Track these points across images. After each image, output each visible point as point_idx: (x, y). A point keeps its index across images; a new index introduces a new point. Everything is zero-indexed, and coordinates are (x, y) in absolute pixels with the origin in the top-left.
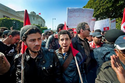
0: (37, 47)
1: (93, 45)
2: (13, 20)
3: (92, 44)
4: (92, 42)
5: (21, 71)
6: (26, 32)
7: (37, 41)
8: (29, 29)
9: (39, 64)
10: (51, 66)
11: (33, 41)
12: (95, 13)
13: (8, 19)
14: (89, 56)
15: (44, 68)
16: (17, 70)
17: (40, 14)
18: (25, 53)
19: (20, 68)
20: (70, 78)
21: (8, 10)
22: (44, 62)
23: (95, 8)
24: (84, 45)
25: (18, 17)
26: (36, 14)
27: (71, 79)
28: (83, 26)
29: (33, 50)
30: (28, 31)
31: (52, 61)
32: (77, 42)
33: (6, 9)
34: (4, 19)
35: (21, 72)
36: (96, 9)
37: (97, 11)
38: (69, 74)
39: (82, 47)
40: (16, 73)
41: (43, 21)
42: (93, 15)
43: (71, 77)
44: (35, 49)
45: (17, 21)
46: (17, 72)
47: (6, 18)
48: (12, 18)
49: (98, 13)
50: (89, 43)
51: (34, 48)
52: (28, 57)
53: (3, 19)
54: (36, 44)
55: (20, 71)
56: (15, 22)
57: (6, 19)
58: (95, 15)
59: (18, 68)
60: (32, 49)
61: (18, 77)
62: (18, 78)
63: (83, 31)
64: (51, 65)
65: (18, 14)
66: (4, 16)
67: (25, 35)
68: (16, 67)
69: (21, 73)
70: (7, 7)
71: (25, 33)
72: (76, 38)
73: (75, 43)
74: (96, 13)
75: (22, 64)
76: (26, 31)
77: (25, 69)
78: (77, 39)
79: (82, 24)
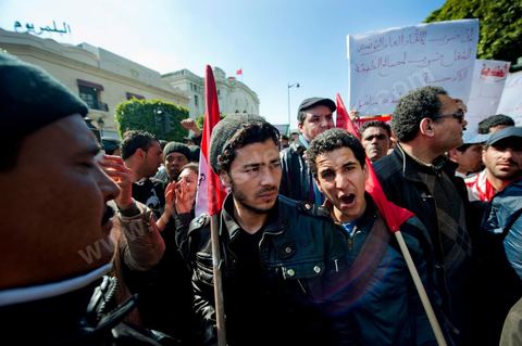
0: (268, 192)
1: (483, 189)
2: (156, 106)
3: (478, 185)
4: (482, 174)
5: (212, 273)
6: (233, 139)
7: (266, 169)
8: (242, 129)
9: (269, 256)
10: (317, 269)
11: (254, 170)
12: (497, 36)
13: (141, 102)
14: (458, 238)
15: (291, 272)
16: (196, 267)
17: (240, 72)
18: (223, 212)
19: (207, 262)
20: (381, 326)
21: (138, 74)
22: (288, 250)
23: (495, 10)
24: (431, 191)
25: (170, 93)
26: (227, 76)
27: (390, 330)
28: (430, 106)
29: (252, 205)
30: (237, 134)
31: (321, 250)
32: (397, 173)
33: (132, 71)
34: (131, 106)
35: (210, 276)
36: (505, 15)
37: (507, 23)
38: (378, 311)
39: (424, 195)
40: (191, 280)
41: (249, 99)
42: (487, 46)
43: (386, 324)
44: (260, 200)
45: (166, 107)
46: (198, 274)
47: (135, 99)
48: (150, 99)
49: (514, 35)
50: (467, 181)
51: (258, 196)
52: (233, 227)
53: (127, 106)
54: (264, 183)
55: (207, 272)
56: (159, 112)
57: (136, 103)
58: (496, 43)
59: (201, 261)
60: (251, 198)
61: (198, 293)
62: (198, 297)
63: (430, 128)
64: (315, 264)
65: (168, 84)
66: (129, 96)
67: (228, 148)
68: (194, 258)
69: (212, 279)
70: (135, 64)
71: (228, 143)
72: (395, 159)
73: (389, 179)
74: (503, 32)
75: (213, 250)
76: (232, 135)
77: (223, 269)
78: (397, 162)
79: (423, 95)
